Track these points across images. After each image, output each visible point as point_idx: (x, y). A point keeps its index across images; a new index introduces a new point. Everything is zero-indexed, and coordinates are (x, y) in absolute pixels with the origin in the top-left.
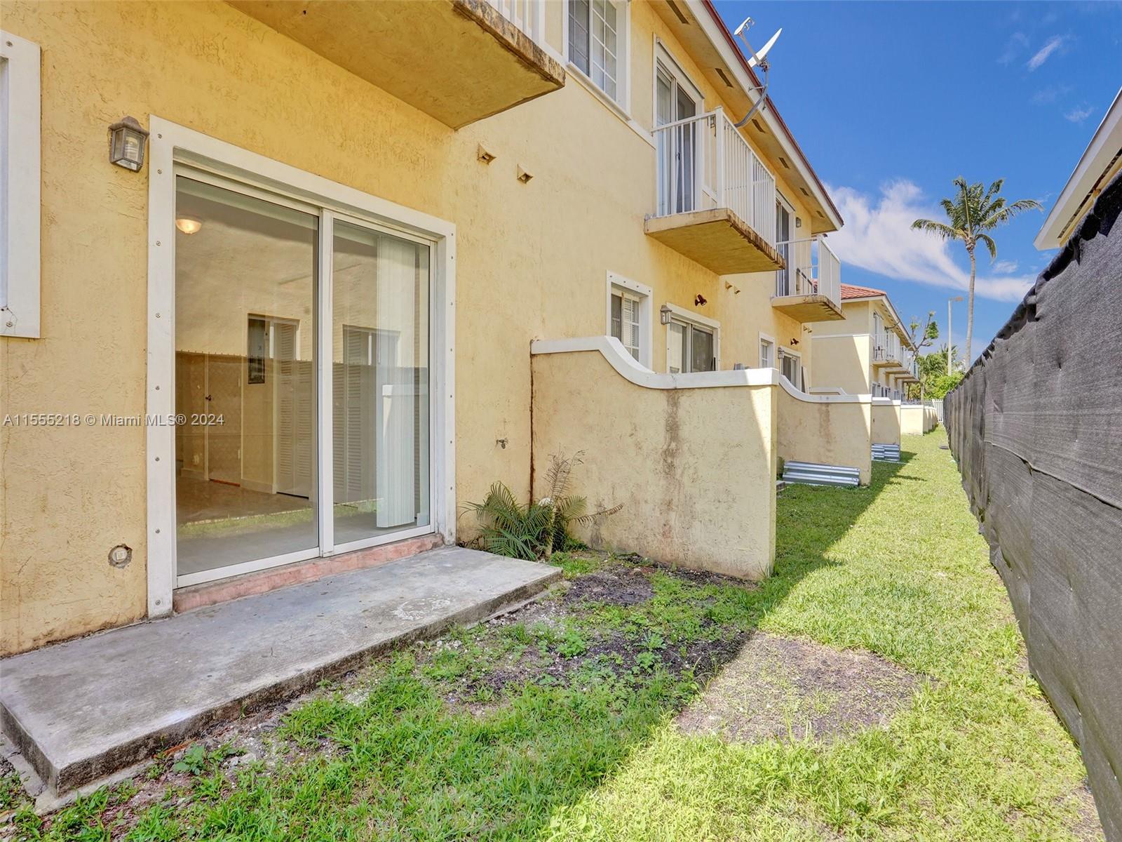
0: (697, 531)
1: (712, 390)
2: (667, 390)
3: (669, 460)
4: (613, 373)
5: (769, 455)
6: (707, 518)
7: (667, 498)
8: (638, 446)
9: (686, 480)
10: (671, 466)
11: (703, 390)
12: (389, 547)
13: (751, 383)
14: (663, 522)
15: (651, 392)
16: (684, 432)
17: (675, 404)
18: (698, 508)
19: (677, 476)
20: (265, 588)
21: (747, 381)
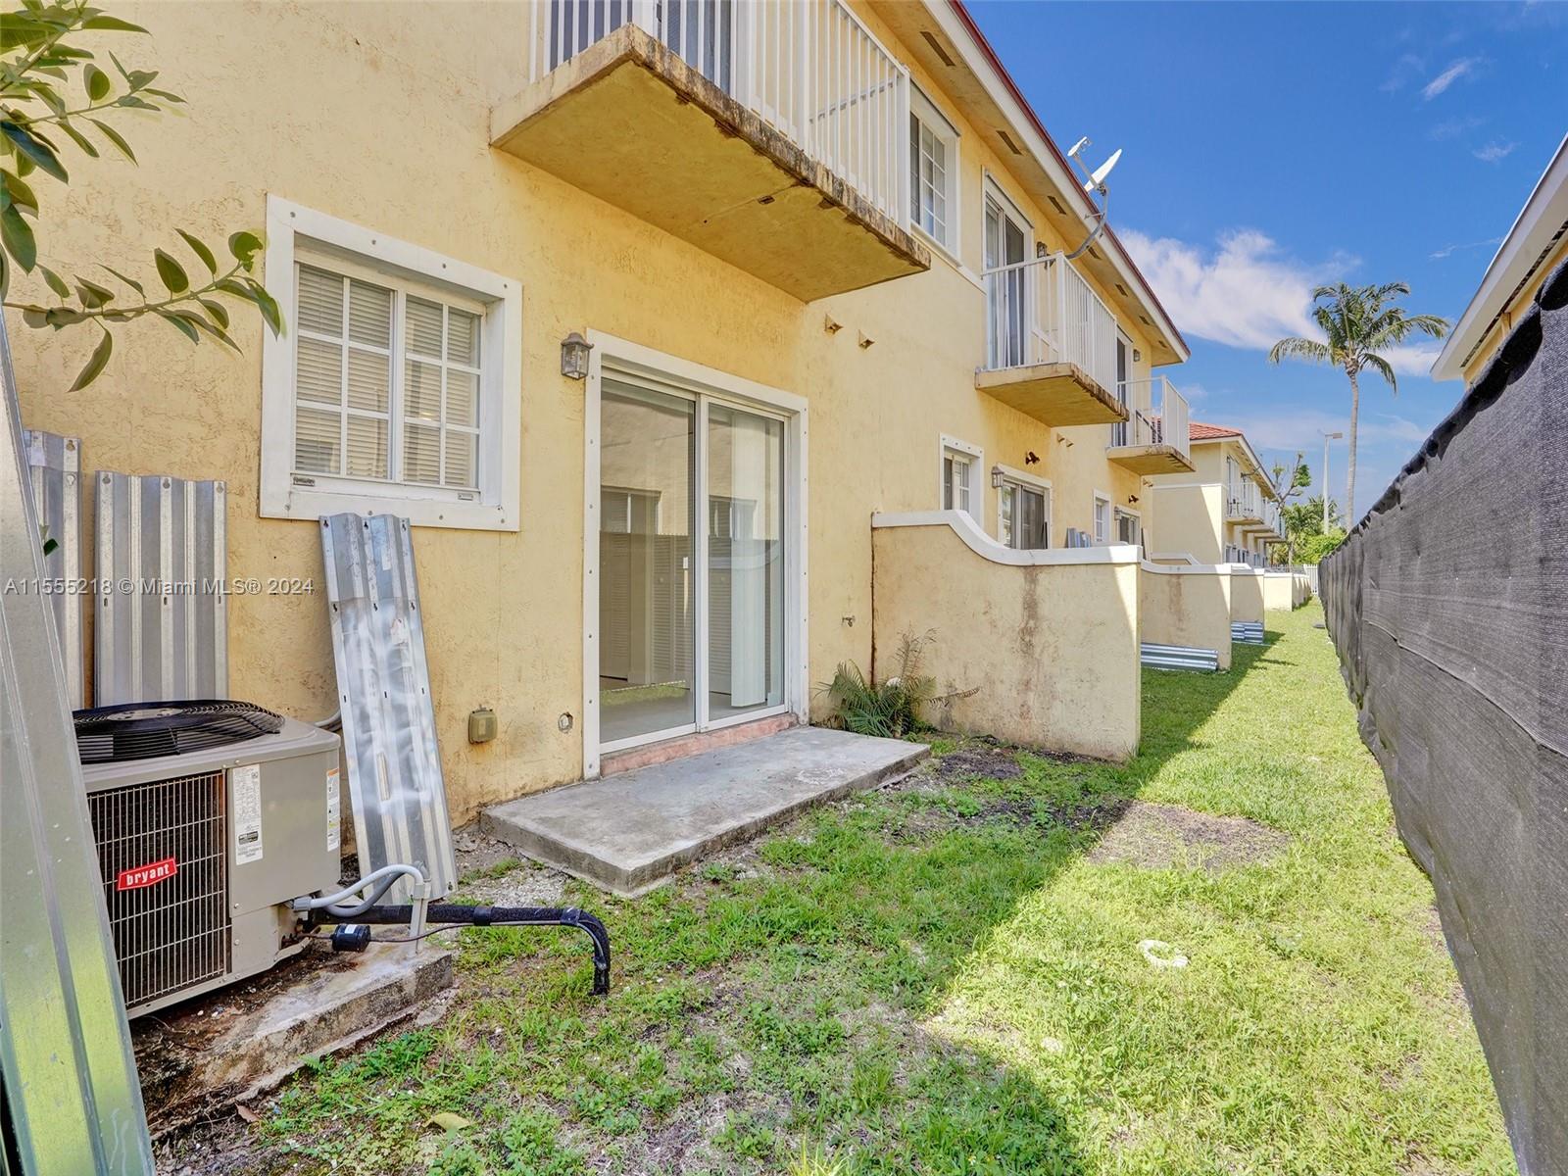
0: (1058, 710)
1: (1073, 568)
2: (1025, 567)
3: (1027, 639)
4: (964, 548)
5: (1135, 634)
6: (1069, 698)
7: (1025, 678)
8: (993, 625)
9: (1046, 659)
10: (1029, 645)
11: (1063, 567)
12: (755, 725)
13: (1115, 561)
14: (1021, 702)
15: (1007, 568)
16: (1044, 609)
17: (1033, 581)
18: (1059, 687)
19: (1036, 655)
20: (662, 759)
21: (1110, 559)
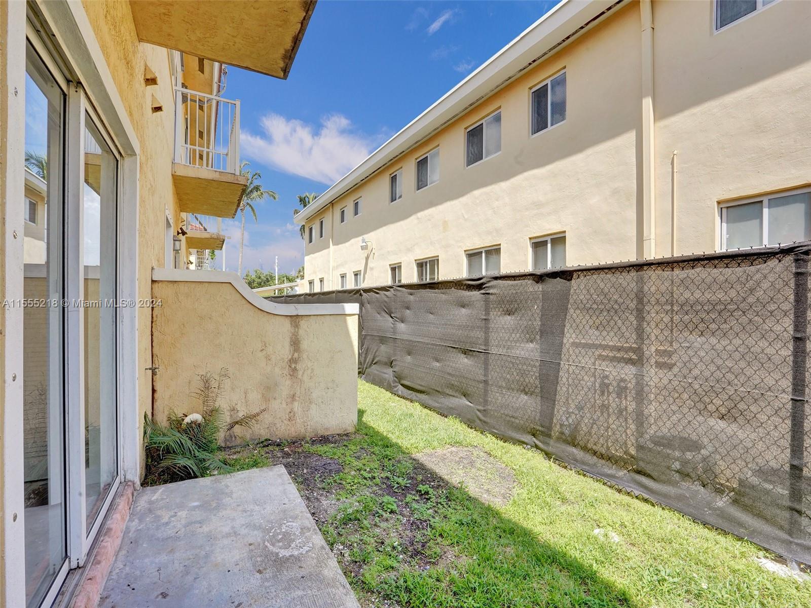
0: (314, 411)
1: (322, 317)
2: (290, 316)
3: (293, 366)
6: (320, 400)
7: (292, 393)
8: (268, 358)
9: (306, 378)
10: (295, 370)
11: (315, 316)
13: (346, 313)
14: (289, 410)
15: (279, 318)
16: (304, 345)
17: (297, 326)
18: (314, 395)
19: (300, 376)
21: (344, 312)
